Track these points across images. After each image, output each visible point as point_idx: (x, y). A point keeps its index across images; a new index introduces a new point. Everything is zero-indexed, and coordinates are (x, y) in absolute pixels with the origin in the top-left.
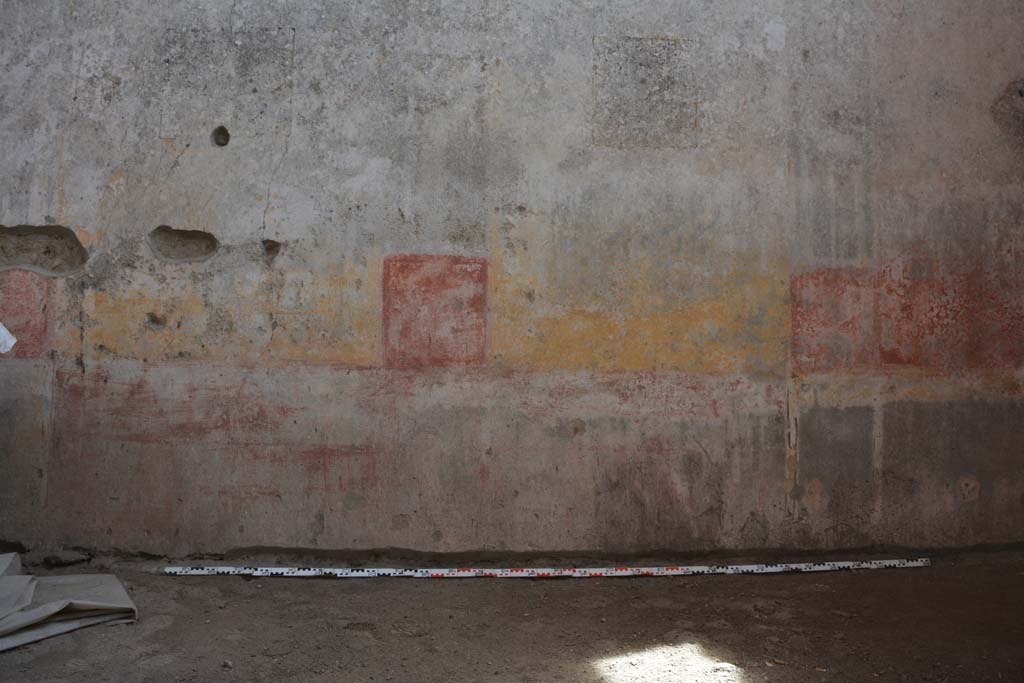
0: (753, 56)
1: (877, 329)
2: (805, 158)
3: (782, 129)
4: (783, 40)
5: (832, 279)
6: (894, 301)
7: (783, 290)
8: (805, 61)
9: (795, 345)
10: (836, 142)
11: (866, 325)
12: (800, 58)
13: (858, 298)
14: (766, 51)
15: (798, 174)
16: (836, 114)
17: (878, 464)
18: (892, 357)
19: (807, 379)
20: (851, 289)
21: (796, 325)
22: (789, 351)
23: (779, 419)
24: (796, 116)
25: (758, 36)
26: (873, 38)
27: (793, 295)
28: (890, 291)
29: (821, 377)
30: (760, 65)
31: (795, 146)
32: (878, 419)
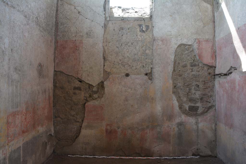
0: (2, 48)
1: (21, 125)
2: (10, 81)
3: (6, 72)
4: (8, 45)
5: (14, 114)
6: (24, 117)
7: (5, 120)
8: (11, 52)
9: (8, 135)
10: (16, 76)
11: (19, 125)
12: (11, 51)
13: (18, 118)
14: (5, 48)
15: (9, 85)
16: (16, 68)
17: (22, 160)
18: (23, 132)
19: (10, 144)
20: (17, 116)
21: (8, 130)
22: (7, 138)
23: (5, 159)
24: (9, 68)
25: (3, 42)
26: (23, 48)
27: (7, 121)
28: (23, 115)
29: (12, 143)
30: (3, 51)
31: (8, 77)
32: (21, 149)
